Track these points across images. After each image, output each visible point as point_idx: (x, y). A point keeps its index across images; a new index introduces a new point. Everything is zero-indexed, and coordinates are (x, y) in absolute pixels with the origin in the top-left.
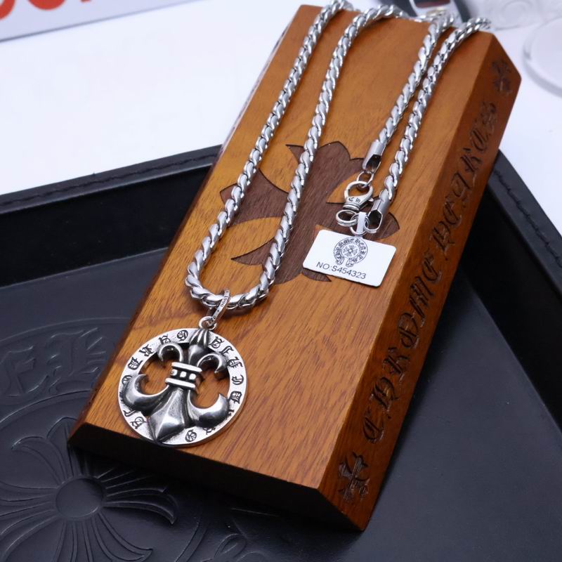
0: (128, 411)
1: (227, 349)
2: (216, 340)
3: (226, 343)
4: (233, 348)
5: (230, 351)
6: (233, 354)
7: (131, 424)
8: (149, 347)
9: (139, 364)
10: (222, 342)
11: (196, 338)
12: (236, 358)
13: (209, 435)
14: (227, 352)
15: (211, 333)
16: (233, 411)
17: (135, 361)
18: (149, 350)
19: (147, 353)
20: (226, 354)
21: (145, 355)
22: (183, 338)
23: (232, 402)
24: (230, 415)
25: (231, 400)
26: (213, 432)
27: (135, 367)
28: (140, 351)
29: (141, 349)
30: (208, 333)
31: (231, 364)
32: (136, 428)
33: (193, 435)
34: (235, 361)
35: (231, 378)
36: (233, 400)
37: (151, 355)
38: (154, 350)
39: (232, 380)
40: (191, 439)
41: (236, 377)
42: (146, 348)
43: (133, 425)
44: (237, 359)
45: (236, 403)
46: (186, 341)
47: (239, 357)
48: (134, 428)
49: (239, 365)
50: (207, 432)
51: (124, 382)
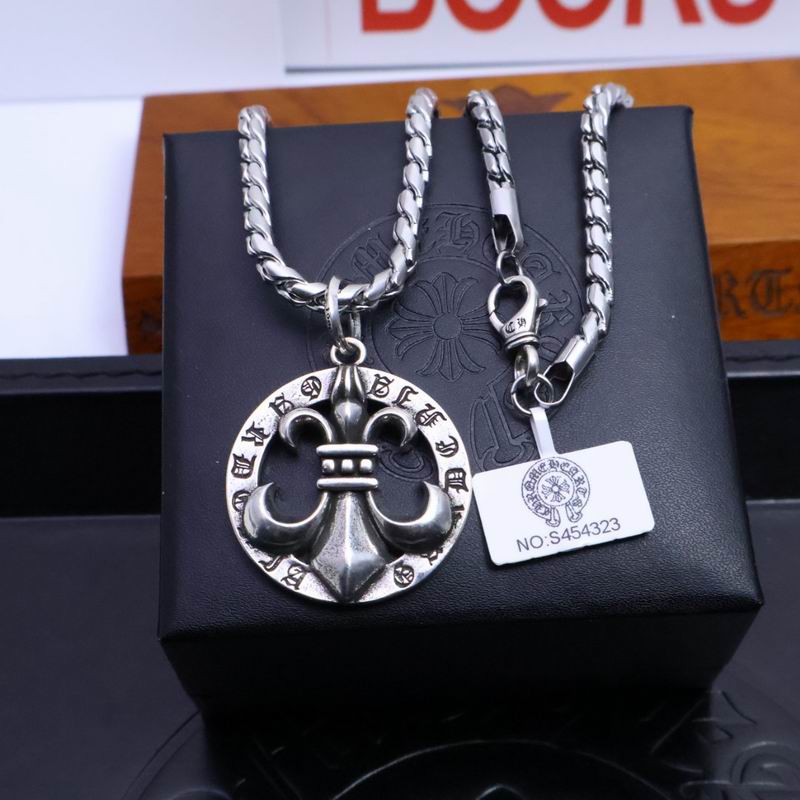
0: (267, 559)
1: (405, 393)
2: (377, 382)
3: (398, 383)
4: (416, 389)
5: (410, 396)
6: (420, 400)
7: (284, 583)
8: (256, 426)
9: (252, 464)
10: (389, 382)
11: (342, 385)
12: (428, 405)
13: (436, 563)
14: (406, 399)
15: (364, 370)
16: (461, 507)
17: (242, 458)
18: (259, 431)
19: (257, 440)
20: (406, 403)
21: (257, 444)
22: (315, 393)
23: (452, 491)
24: (459, 516)
25: (450, 489)
26: (441, 557)
27: (246, 471)
28: (244, 439)
29: (243, 433)
30: (358, 371)
31: (423, 420)
32: (297, 587)
33: (406, 572)
34: (430, 413)
35: (434, 447)
36: (453, 487)
37: (266, 441)
38: (269, 430)
39: (438, 449)
40: (406, 581)
41: (442, 443)
42: (252, 429)
43: (288, 583)
44: (430, 407)
45: (461, 491)
46: (322, 396)
47: (434, 403)
48: (292, 588)
49: (439, 418)
50: (431, 560)
51: (237, 506)
